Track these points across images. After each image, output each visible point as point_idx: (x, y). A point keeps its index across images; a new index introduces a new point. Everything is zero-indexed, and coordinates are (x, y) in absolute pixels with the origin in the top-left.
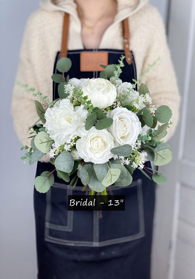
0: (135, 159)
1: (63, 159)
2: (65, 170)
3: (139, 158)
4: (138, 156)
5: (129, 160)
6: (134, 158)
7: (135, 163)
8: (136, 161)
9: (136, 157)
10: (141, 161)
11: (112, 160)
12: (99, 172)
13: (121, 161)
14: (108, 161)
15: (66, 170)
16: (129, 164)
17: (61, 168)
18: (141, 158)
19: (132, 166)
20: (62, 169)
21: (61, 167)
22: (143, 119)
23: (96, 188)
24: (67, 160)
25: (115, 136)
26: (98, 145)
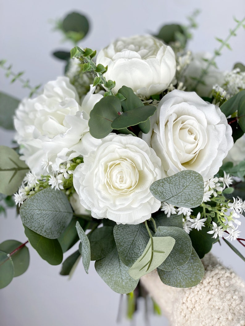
0: (218, 216)
1: (45, 203)
2: (43, 230)
3: (227, 214)
4: (223, 208)
5: (202, 217)
6: (216, 213)
7: (218, 225)
8: (219, 221)
9: (220, 211)
10: (233, 220)
11: (159, 215)
12: (125, 245)
13: (183, 220)
14: (149, 217)
15: (45, 231)
16: (202, 227)
17: (33, 224)
18: (232, 212)
19: (211, 232)
20: (36, 225)
21: (33, 222)
22: (238, 120)
23: (115, 283)
24: (53, 209)
25: (166, 156)
26: (123, 177)
